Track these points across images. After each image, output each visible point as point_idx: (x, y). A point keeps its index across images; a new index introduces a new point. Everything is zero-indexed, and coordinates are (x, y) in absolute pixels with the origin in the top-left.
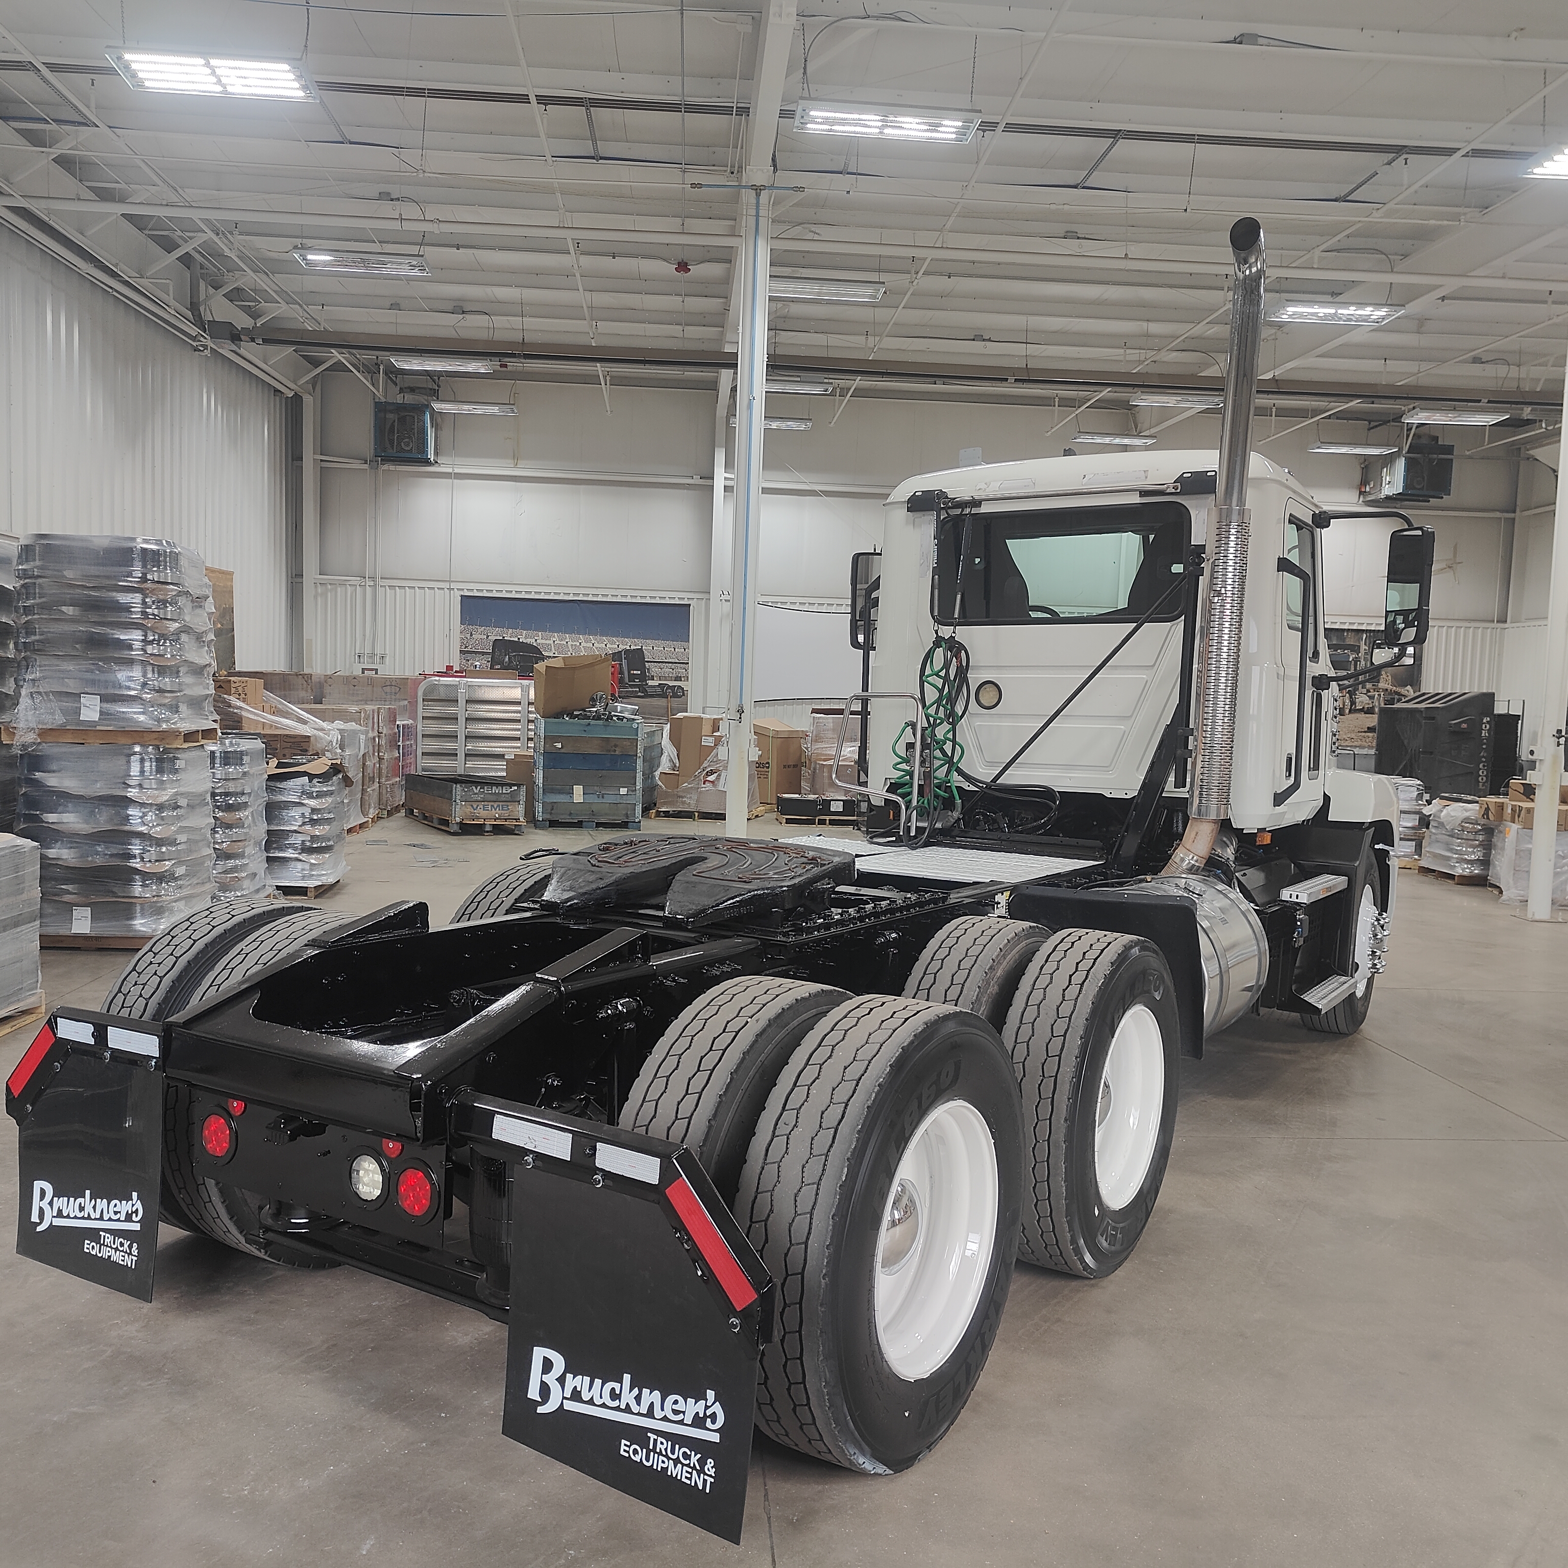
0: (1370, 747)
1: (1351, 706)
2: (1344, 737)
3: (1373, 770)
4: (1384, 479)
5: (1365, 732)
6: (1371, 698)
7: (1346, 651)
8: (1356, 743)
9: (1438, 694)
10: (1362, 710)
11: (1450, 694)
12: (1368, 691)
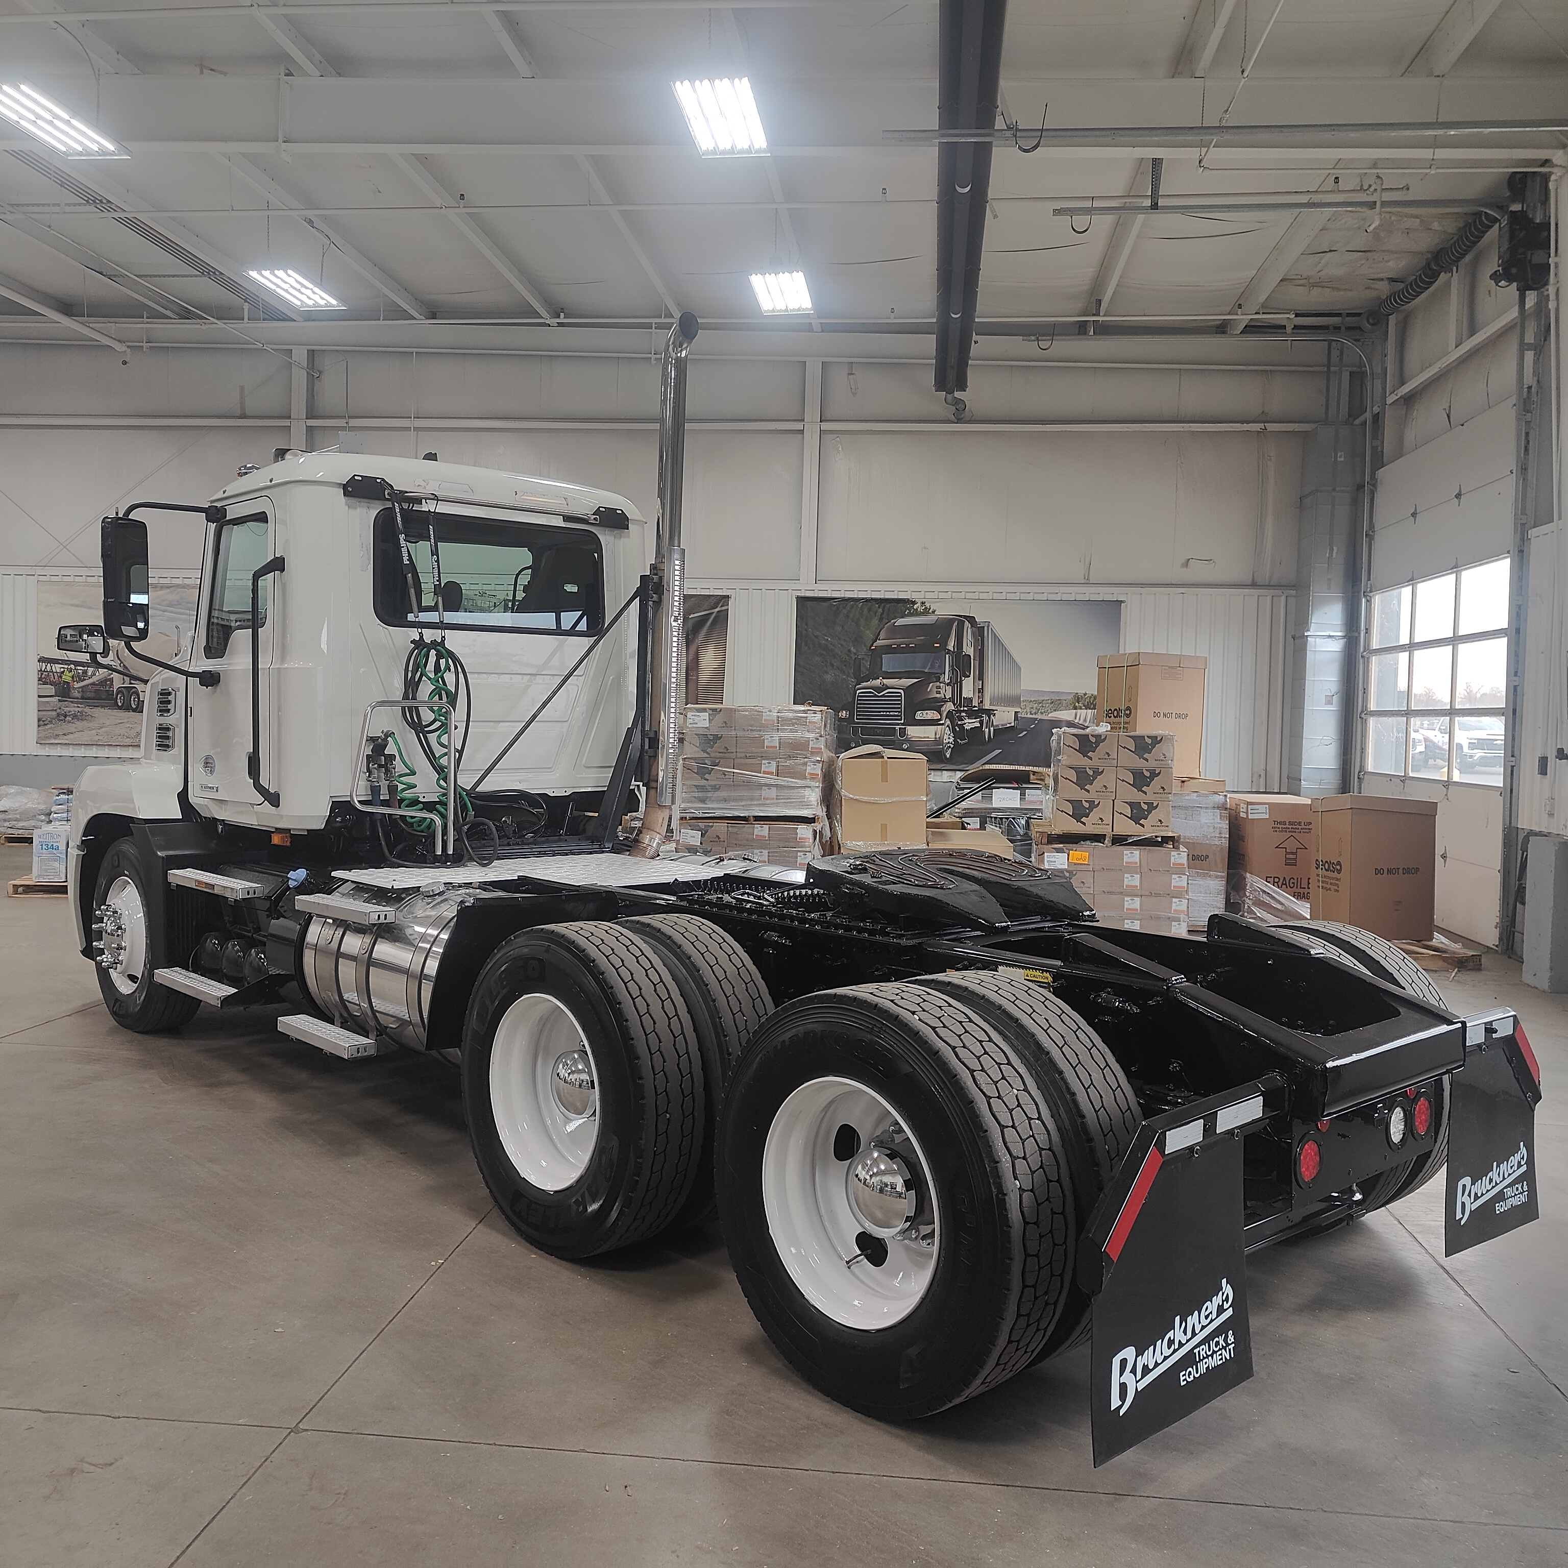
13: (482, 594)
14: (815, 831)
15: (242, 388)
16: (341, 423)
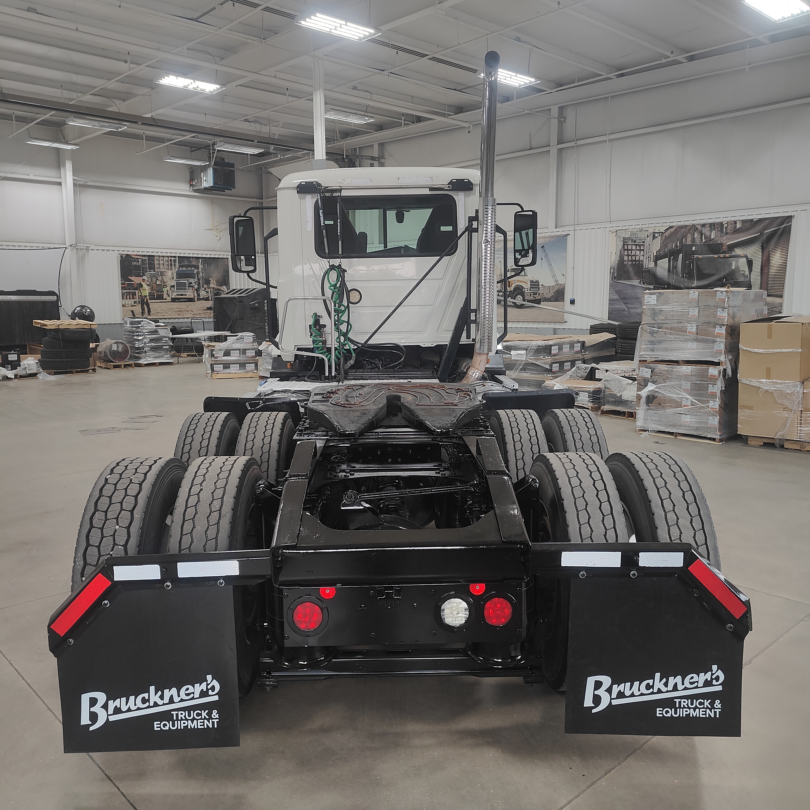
0: (210, 318)
1: (198, 297)
2: (196, 313)
3: (213, 328)
4: (202, 178)
5: (206, 310)
6: (207, 292)
7: (192, 268)
8: (202, 316)
9: (241, 290)
10: (203, 299)
11: (247, 290)
12: (205, 289)
13: (641, 230)
14: (720, 371)
15: (530, 134)
16: (573, 144)
